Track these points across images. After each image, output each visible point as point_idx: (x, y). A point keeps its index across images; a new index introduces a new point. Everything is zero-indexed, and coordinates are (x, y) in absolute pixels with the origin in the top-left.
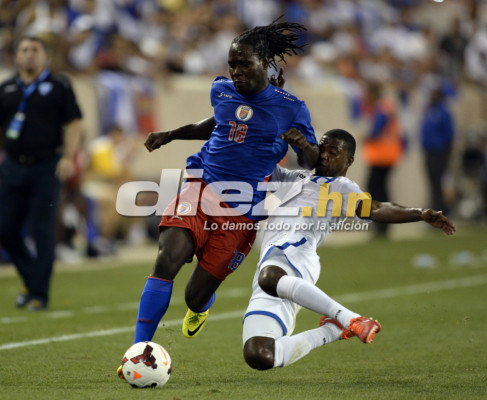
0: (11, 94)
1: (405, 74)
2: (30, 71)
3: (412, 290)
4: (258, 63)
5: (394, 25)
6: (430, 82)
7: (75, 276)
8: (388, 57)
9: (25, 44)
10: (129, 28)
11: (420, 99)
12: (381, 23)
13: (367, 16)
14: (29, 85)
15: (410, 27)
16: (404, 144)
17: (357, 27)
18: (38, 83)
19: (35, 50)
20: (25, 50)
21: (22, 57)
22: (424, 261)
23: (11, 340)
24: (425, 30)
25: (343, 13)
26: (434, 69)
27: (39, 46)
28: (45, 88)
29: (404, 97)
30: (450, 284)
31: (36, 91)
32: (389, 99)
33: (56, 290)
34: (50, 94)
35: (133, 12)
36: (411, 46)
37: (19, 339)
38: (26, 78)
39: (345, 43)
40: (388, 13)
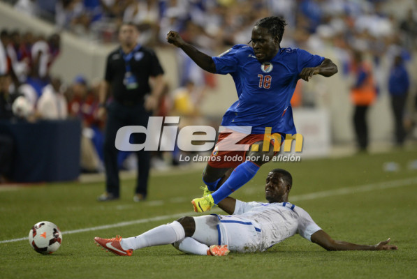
0: (117, 60)
1: (377, 46)
2: (129, 45)
3: (383, 185)
4: (271, 40)
5: (370, 14)
6: (394, 50)
7: (165, 179)
8: (367, 34)
9: (125, 27)
10: (198, 17)
11: (387, 62)
12: (362, 12)
13: (352, 8)
14: (128, 54)
15: (380, 15)
16: (377, 91)
17: (346, 15)
18: (134, 52)
19: (131, 31)
20: (125, 31)
21: (123, 36)
22: (391, 167)
23: (123, 220)
24: (390, 17)
25: (336, 6)
26: (397, 42)
27: (133, 28)
28: (139, 56)
29: (377, 60)
30: (407, 182)
31: (133, 59)
32: (368, 61)
33: (152, 187)
34: (142, 60)
35: (201, 6)
36: (381, 27)
37: (129, 219)
38: (126, 50)
39: (338, 26)
40: (366, 6)
